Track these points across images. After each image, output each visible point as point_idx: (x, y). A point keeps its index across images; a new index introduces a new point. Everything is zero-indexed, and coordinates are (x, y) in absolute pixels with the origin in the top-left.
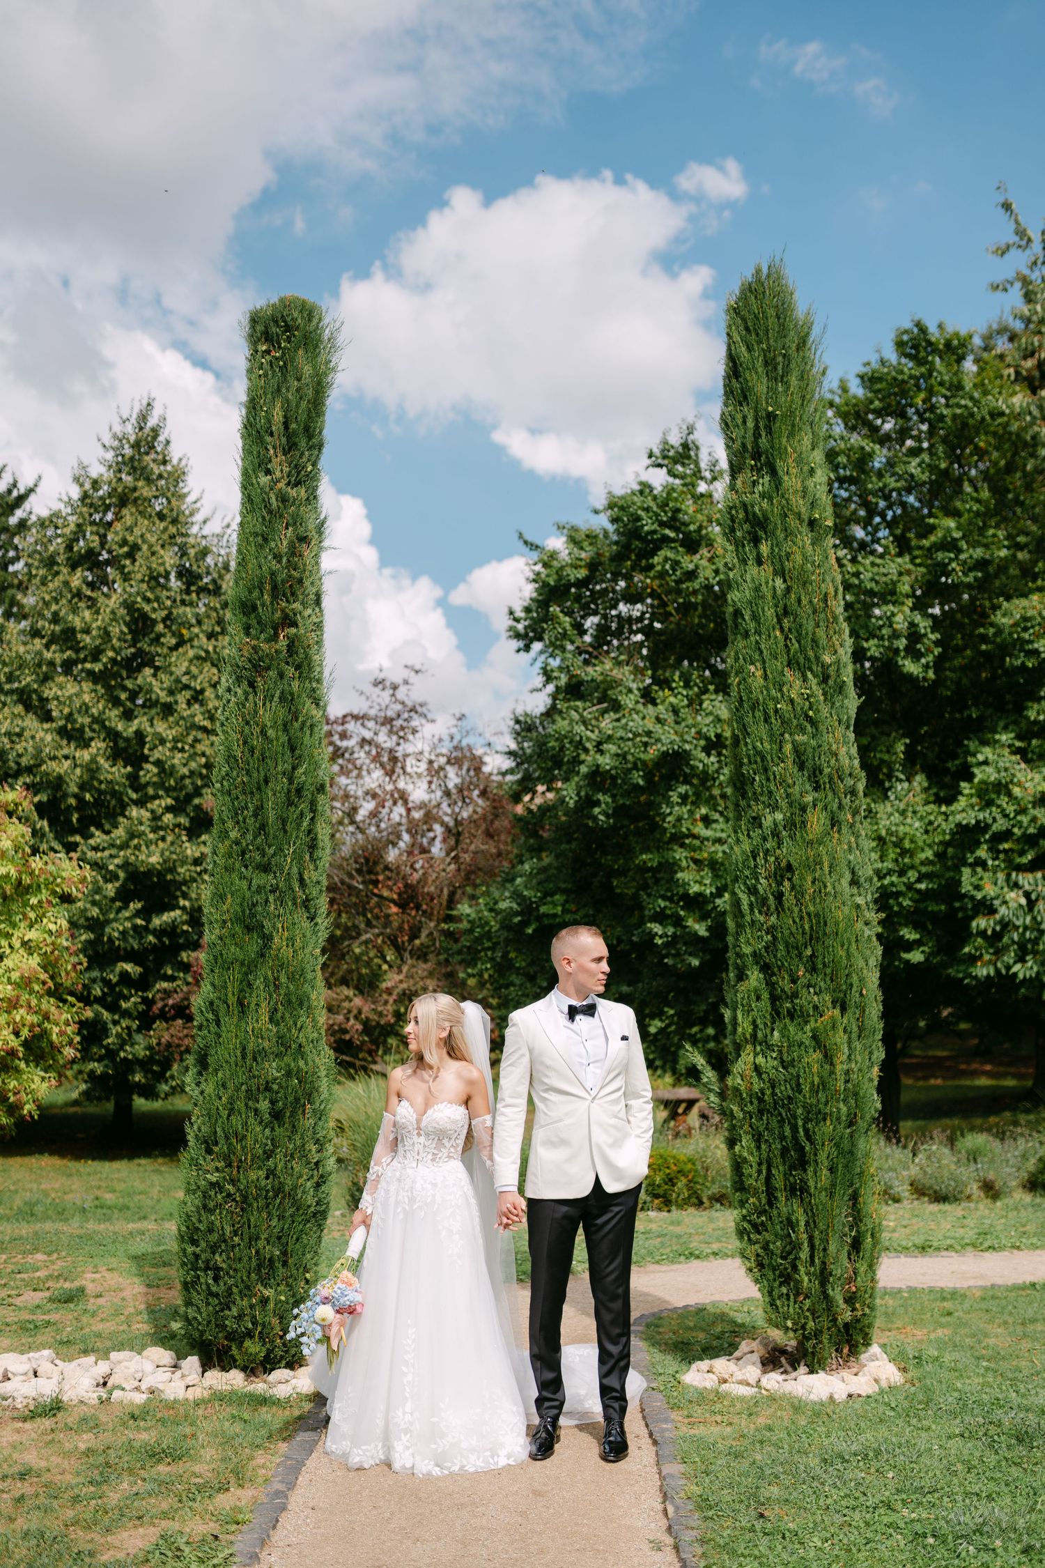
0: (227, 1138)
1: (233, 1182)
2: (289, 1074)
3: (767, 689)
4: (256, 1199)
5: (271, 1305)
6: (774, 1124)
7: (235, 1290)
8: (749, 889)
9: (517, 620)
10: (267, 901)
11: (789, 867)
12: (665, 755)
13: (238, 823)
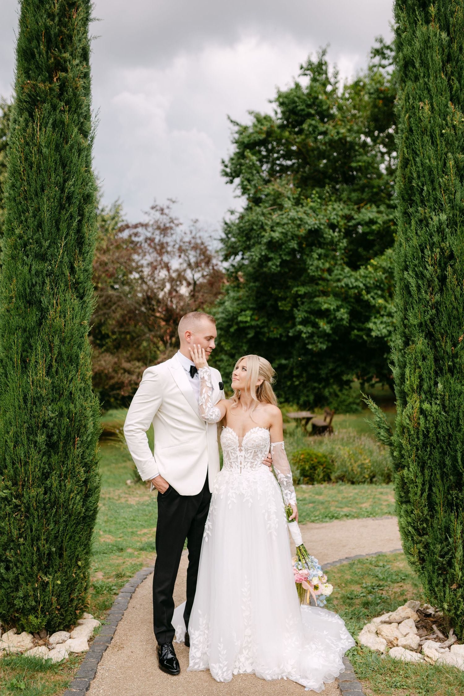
0: (14, 464)
1: (19, 496)
2: (61, 414)
3: (434, 118)
4: (36, 510)
5: (50, 587)
6: (436, 454)
7: (21, 578)
8: (417, 275)
9: (226, 166)
10: (44, 283)
11: (452, 256)
12: (310, 231)
13: (21, 222)
